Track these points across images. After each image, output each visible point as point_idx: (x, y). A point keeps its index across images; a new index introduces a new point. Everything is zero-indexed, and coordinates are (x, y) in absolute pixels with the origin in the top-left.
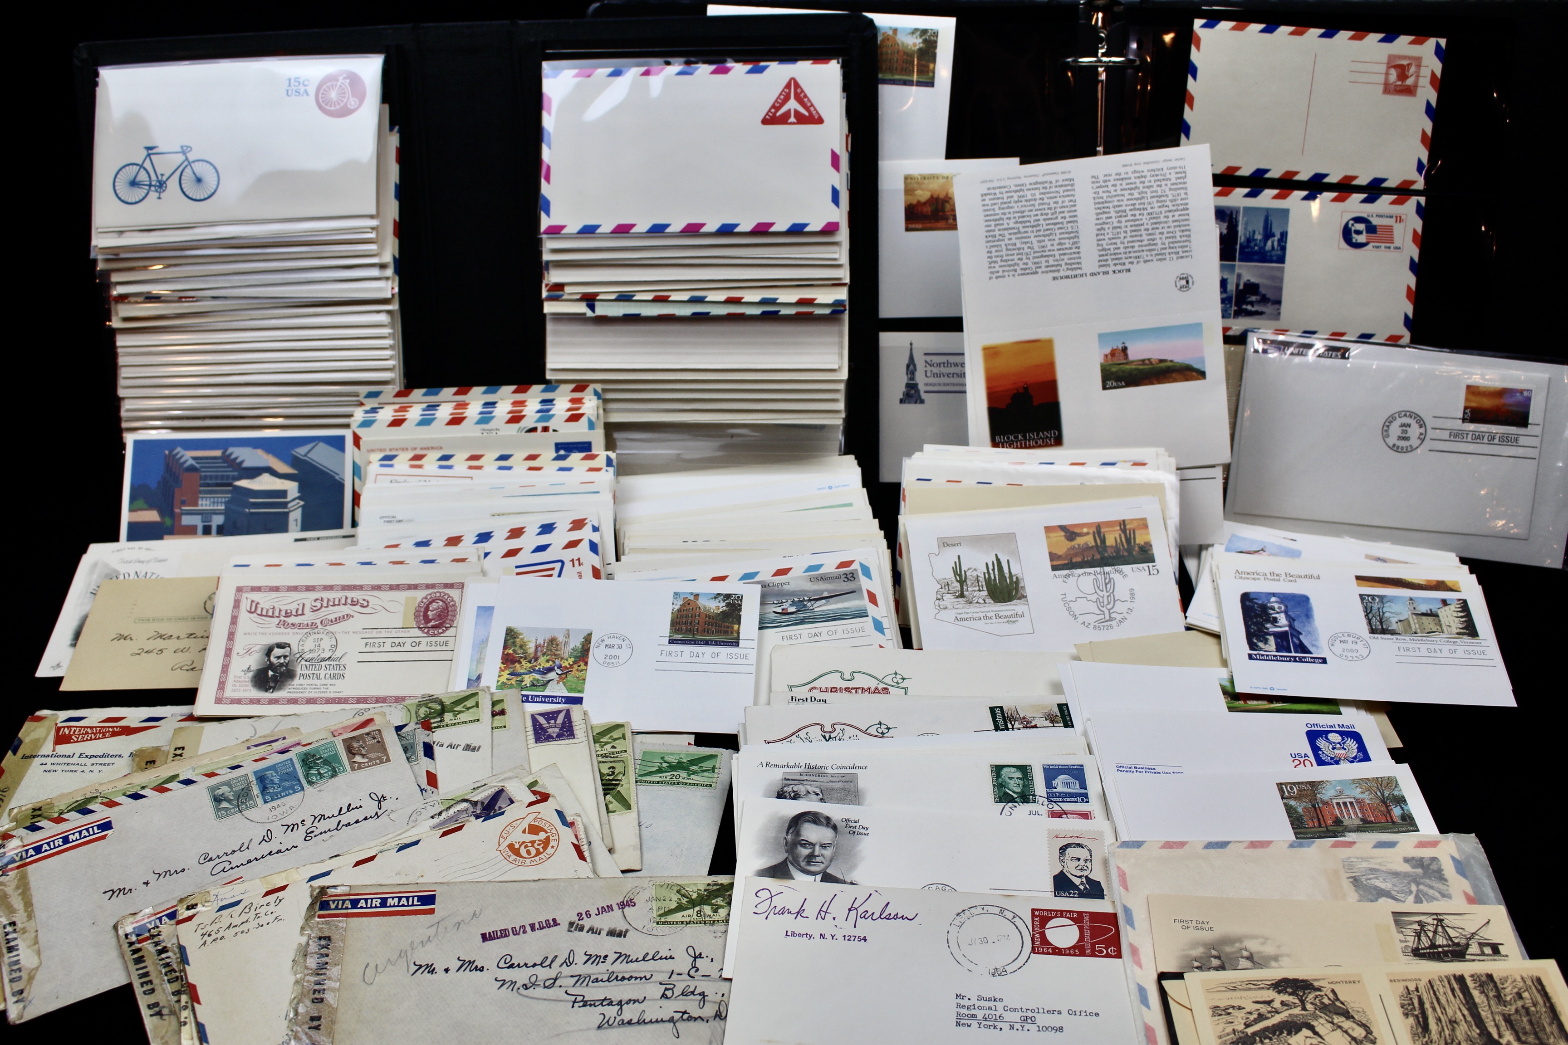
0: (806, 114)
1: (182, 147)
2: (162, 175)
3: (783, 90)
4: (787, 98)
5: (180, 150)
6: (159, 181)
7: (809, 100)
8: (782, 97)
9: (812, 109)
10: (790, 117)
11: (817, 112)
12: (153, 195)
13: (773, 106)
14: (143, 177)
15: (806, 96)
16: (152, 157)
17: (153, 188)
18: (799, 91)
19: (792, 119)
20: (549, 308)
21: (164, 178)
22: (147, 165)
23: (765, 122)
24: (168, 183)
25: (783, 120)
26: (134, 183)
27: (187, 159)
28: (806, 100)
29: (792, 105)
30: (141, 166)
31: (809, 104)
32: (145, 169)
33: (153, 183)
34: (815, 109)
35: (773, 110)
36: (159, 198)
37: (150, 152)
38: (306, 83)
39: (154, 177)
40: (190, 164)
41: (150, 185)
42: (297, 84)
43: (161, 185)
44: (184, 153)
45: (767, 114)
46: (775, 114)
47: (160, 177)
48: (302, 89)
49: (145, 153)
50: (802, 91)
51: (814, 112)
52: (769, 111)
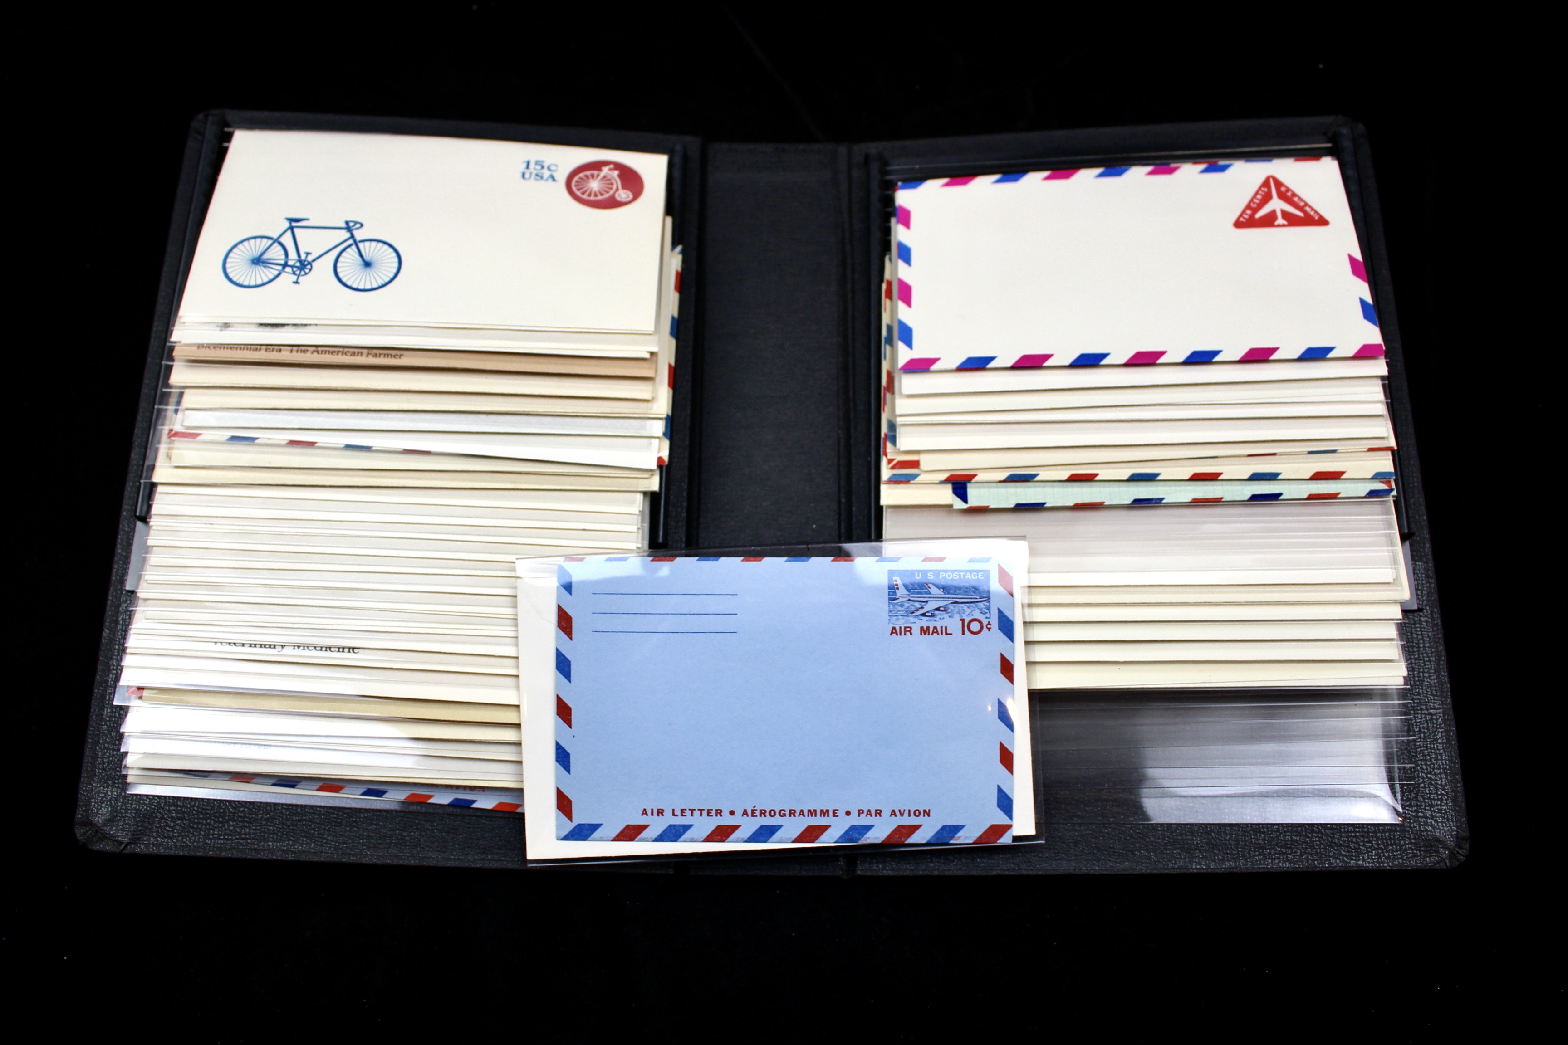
0: (1301, 214)
1: (347, 223)
2: (308, 254)
3: (1260, 189)
4: (1267, 198)
5: (344, 225)
6: (300, 261)
7: (1300, 198)
8: (1259, 197)
9: (1308, 209)
10: (1276, 218)
11: (1316, 212)
12: (287, 277)
13: (1248, 207)
14: (276, 253)
15: (1294, 195)
16: (296, 230)
17: (288, 269)
18: (1283, 189)
19: (1280, 221)
20: (889, 495)
21: (310, 258)
22: (287, 240)
23: (1238, 224)
24: (314, 264)
25: (1269, 221)
26: (258, 261)
27: (352, 236)
28: (1296, 199)
29: (1276, 204)
30: (277, 241)
31: (1302, 204)
32: (281, 244)
33: (290, 263)
34: (1312, 209)
35: (1249, 212)
36: (297, 282)
37: (294, 224)
38: (552, 168)
39: (293, 254)
40: (356, 243)
41: (285, 265)
42: (539, 167)
43: (304, 266)
44: (348, 228)
45: (1241, 215)
46: (1252, 216)
47: (303, 257)
48: (546, 173)
49: (287, 224)
50: (1288, 190)
51: (1312, 213)
52: (1244, 212)
